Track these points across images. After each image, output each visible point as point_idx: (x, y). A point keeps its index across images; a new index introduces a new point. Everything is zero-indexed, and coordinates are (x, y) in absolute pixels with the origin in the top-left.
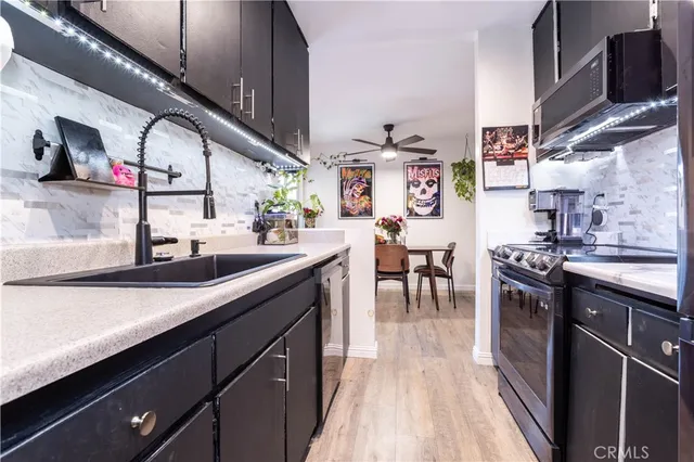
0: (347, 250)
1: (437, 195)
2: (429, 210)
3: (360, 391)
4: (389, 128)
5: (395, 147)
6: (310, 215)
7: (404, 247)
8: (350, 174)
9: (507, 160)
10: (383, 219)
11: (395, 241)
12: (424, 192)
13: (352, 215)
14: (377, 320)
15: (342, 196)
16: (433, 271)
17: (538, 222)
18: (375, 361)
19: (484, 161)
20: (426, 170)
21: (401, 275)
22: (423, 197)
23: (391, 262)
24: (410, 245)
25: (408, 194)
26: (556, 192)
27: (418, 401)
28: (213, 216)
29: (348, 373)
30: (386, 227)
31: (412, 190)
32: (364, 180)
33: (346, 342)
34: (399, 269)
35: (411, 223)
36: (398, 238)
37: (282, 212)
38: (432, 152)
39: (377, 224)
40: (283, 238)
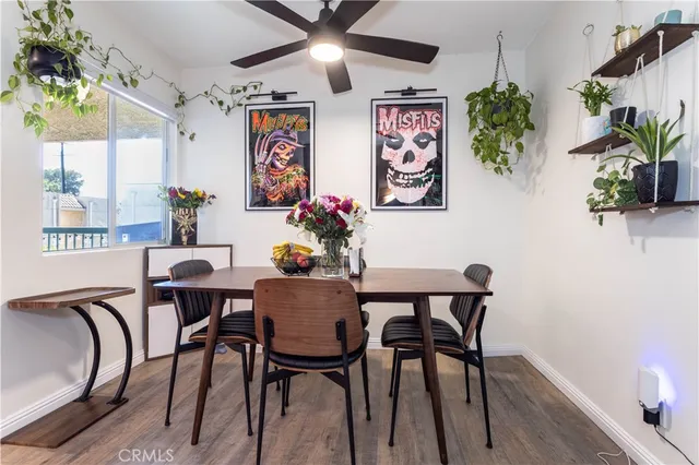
1: (435, 164)
2: (419, 193)
10: (305, 205)
12: (409, 157)
13: (270, 203)
15: (253, 164)
20: (414, 115)
22: (409, 168)
25: (379, 160)
31: (387, 152)
32: (294, 134)
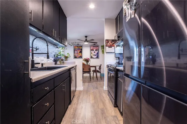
0: (76, 66)
1: (98, 53)
2: (96, 57)
3: (79, 97)
4: (86, 37)
5: (88, 41)
6: (66, 58)
7: (90, 65)
8: (77, 47)
9: (110, 47)
10: (85, 59)
11: (87, 64)
12: (95, 52)
13: (77, 58)
14: (83, 83)
15: (74, 53)
16: (96, 71)
17: (116, 60)
18: (82, 91)
19: (106, 47)
20: (95, 47)
21: (89, 72)
22: (95, 53)
23: (86, 69)
24: (91, 65)
25: (91, 52)
26: (120, 54)
27: (91, 97)
28: (49, 58)
29: (76, 93)
30: (85, 61)
31: (92, 52)
32: (80, 49)
33: (76, 87)
34: (88, 71)
35: (91, 60)
36: (88, 63)
37: (60, 57)
38: (97, 43)
39: (83, 60)
40: (61, 63)
